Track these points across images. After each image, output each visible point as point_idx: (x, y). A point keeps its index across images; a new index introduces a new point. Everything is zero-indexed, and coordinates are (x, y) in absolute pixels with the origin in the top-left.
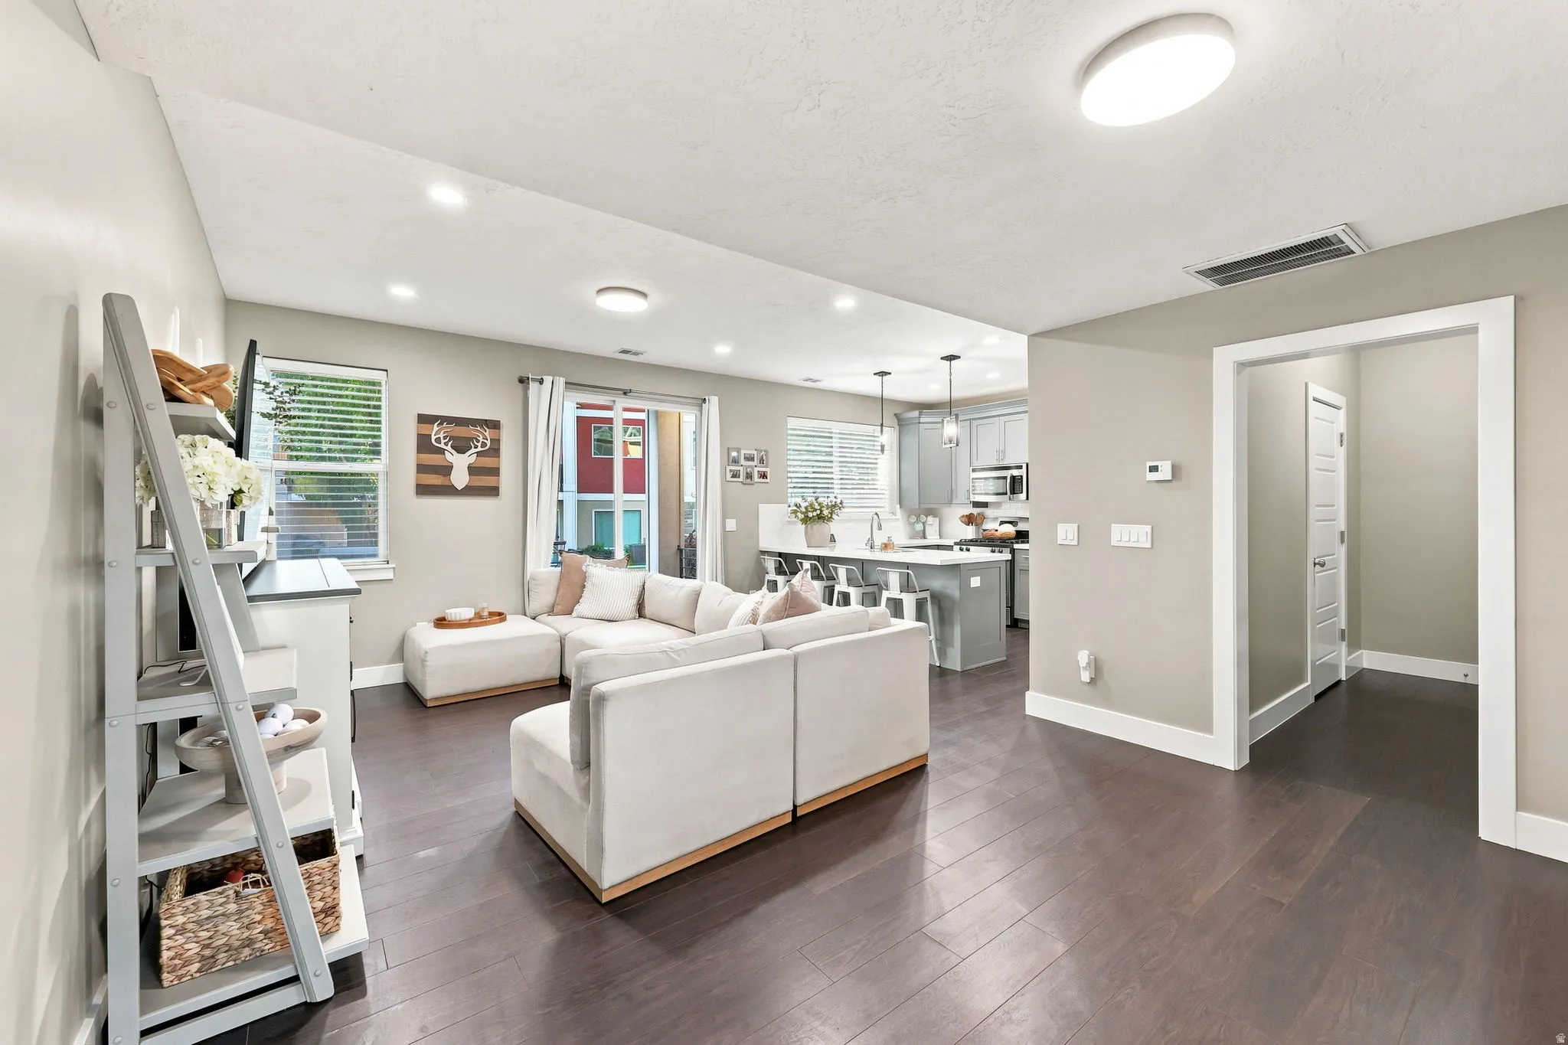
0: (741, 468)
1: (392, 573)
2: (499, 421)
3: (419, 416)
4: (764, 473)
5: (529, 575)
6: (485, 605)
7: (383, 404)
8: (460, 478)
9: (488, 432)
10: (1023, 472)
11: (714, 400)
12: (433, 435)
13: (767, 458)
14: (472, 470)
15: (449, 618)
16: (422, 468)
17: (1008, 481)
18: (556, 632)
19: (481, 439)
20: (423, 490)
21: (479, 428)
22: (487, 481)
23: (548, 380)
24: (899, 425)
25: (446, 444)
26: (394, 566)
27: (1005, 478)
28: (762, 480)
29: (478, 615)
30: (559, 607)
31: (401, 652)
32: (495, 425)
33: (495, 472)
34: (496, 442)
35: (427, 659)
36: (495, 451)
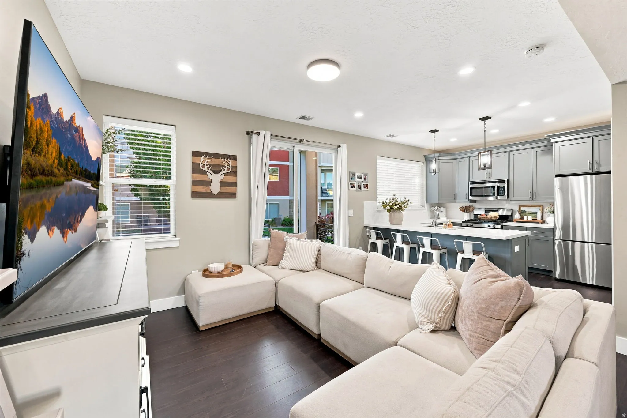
0: (356, 183)
1: (178, 243)
2: (237, 156)
3: (193, 152)
4: (366, 185)
5: (252, 242)
6: (230, 261)
7: (172, 146)
8: (215, 188)
9: (230, 162)
10: (505, 184)
11: (344, 147)
12: (201, 164)
13: (368, 177)
14: (222, 183)
15: (211, 270)
16: (194, 182)
17: (496, 189)
18: (272, 279)
19: (227, 166)
20: (195, 195)
21: (225, 160)
22: (230, 190)
23: (262, 133)
24: (426, 161)
25: (208, 168)
26: (179, 239)
27: (494, 187)
28: (365, 189)
29: (226, 267)
30: (270, 261)
31: (183, 289)
32: (234, 158)
33: (234, 184)
34: (235, 167)
35: (200, 301)
36: (234, 173)
